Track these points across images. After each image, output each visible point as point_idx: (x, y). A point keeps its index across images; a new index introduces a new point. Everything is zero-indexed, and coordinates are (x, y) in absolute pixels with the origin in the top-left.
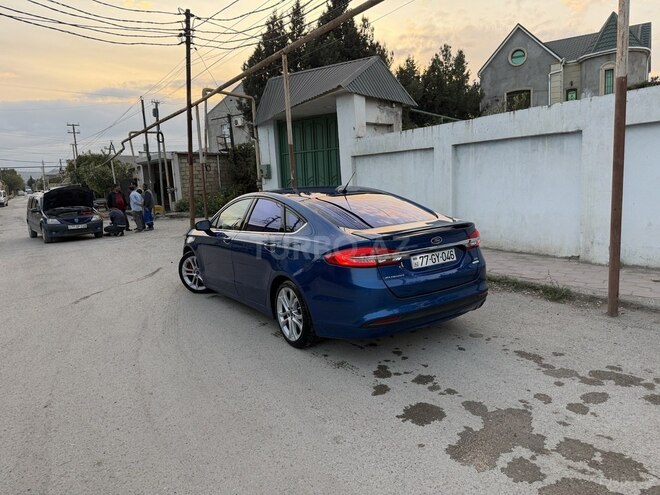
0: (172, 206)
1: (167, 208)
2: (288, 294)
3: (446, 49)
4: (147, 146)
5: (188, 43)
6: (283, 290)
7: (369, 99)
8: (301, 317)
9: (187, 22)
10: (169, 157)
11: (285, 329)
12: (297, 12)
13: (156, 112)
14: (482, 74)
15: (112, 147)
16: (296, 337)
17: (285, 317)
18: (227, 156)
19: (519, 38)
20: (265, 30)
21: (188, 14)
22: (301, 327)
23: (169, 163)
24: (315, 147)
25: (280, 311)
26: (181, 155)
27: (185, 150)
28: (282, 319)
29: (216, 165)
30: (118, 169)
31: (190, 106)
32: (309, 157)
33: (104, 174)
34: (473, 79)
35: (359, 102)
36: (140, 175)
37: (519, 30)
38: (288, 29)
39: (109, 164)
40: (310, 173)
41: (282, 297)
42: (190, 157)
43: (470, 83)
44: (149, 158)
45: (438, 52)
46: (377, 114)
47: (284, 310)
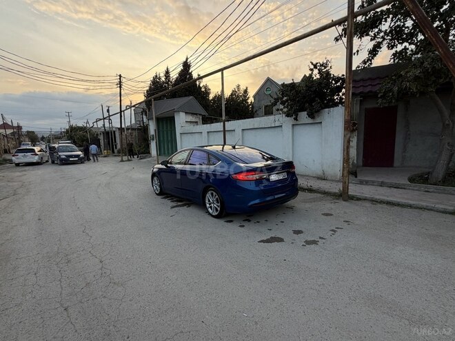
0: (116, 151)
1: (113, 152)
2: (212, 194)
3: (238, 86)
4: (104, 125)
5: (120, 87)
6: (210, 192)
7: (186, 113)
8: (219, 204)
9: (120, 79)
10: (114, 129)
11: (210, 209)
12: (167, 72)
13: (108, 111)
14: (254, 97)
15: (88, 122)
16: (215, 214)
17: (210, 204)
18: (141, 129)
19: (269, 83)
20: (148, 88)
21: (120, 76)
22: (219, 209)
23: (114, 132)
24: (167, 128)
25: (207, 201)
26: (119, 129)
27: (119, 127)
28: (208, 205)
29: (135, 133)
30: (90, 134)
31: (121, 111)
32: (169, 132)
33: (84, 136)
34: (251, 100)
35: (182, 115)
36: (101, 137)
37: (269, 80)
38: (163, 79)
39: (86, 132)
40: (169, 139)
41: (208, 195)
42: (121, 129)
43: (249, 101)
44: (105, 130)
45: (235, 87)
46: (190, 118)
47: (209, 201)
